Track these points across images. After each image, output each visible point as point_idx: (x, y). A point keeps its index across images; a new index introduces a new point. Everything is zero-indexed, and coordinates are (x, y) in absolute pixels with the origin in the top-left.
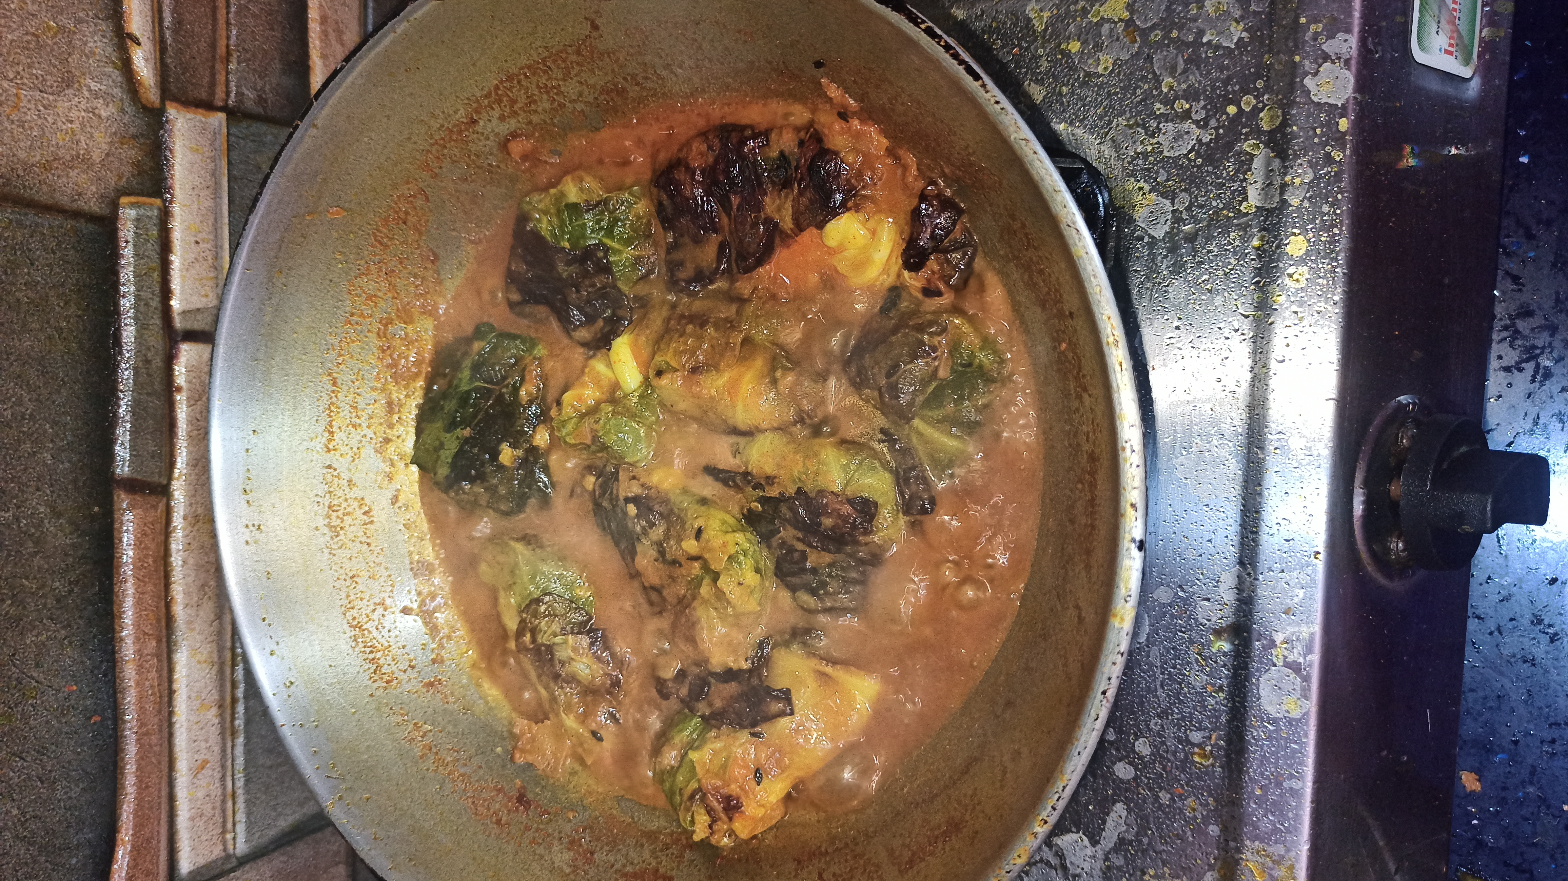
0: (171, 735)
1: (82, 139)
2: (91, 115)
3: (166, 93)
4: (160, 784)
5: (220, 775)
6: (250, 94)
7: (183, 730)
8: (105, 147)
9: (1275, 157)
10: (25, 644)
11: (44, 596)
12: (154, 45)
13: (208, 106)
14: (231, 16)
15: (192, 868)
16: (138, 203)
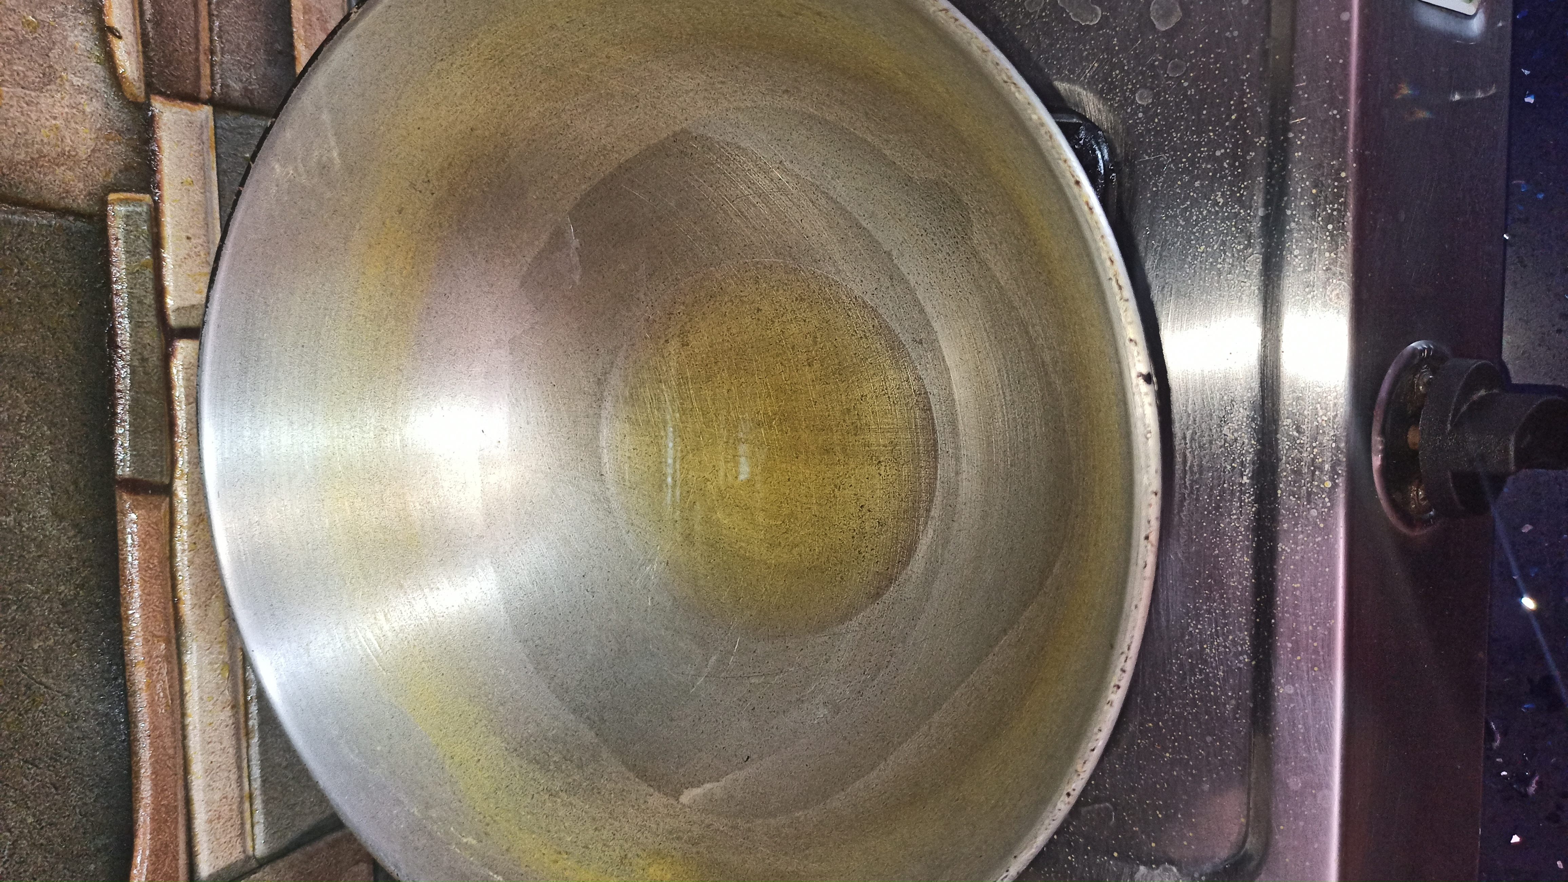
0: (184, 737)
1: (68, 135)
2: (74, 111)
3: (151, 88)
4: (176, 786)
5: (236, 776)
6: (236, 86)
7: (196, 732)
8: (91, 143)
10: (33, 649)
11: (50, 600)
12: (136, 38)
13: (193, 99)
14: (213, 7)
15: (212, 871)
16: (127, 199)
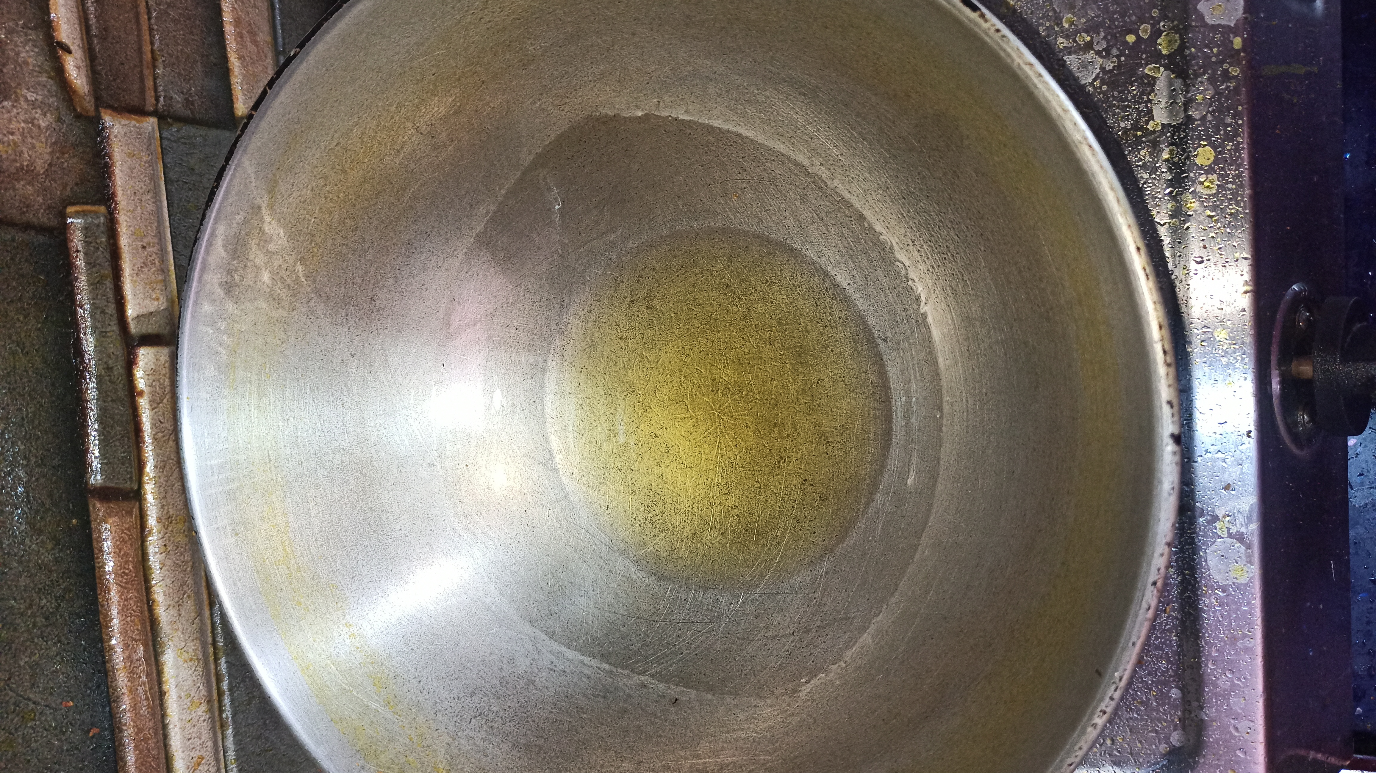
0: (166, 736)
1: (25, 150)
2: (30, 125)
3: (99, 102)
5: (215, 769)
6: (178, 98)
7: (177, 729)
8: (47, 157)
9: (1176, 77)
10: (19, 666)
11: (34, 615)
12: (84, 52)
13: (139, 111)
14: (153, 21)
16: (83, 211)
